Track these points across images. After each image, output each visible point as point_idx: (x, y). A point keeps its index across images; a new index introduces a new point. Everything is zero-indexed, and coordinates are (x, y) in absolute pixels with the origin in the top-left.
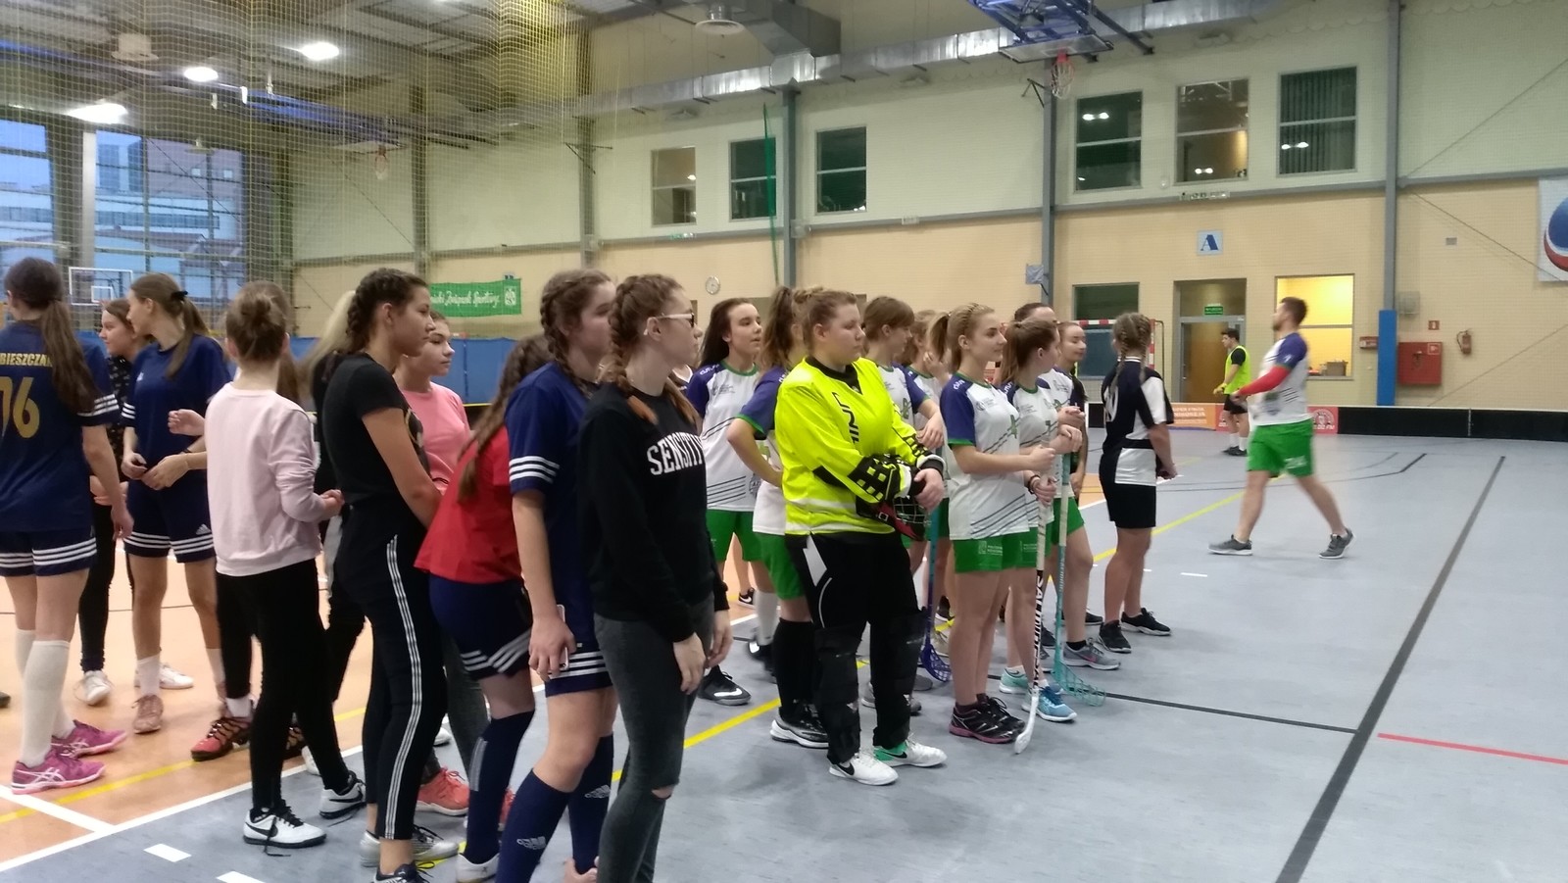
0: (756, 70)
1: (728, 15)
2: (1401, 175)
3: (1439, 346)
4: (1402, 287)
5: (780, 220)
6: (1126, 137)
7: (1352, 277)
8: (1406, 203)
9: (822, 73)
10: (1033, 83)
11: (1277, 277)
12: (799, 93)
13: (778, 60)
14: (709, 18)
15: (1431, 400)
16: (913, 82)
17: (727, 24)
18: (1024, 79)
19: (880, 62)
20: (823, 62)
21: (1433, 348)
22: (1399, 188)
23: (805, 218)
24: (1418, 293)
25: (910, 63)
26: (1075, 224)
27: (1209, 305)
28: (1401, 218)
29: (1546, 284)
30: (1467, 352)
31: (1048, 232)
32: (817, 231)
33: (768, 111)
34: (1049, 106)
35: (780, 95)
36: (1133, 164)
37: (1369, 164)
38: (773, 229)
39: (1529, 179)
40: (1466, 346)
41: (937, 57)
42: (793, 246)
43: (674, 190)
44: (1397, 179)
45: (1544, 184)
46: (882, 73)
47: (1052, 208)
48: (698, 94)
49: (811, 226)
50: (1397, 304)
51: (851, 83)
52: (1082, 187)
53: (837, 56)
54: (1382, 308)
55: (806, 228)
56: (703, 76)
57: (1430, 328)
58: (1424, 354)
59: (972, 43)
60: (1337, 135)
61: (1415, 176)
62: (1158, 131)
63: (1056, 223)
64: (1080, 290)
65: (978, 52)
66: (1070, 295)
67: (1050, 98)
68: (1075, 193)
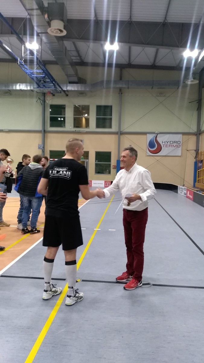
6: (61, 115)
8: (121, 136)
10: (40, 99)
11: (95, 151)
16: (7, 94)
18: (37, 98)
22: (120, 133)
25: (7, 89)
26: (50, 135)
28: (121, 140)
29: (148, 156)
31: (43, 136)
34: (43, 105)
36: (63, 124)
37: (114, 128)
39: (145, 134)
41: (14, 88)
44: (120, 131)
45: (148, 135)
47: (44, 131)
52: (52, 126)
54: (117, 160)
59: (24, 86)
60: (108, 120)
61: (124, 131)
62: (69, 115)
63: (45, 134)
64: (51, 151)
65: (25, 89)
66: (49, 152)
67: (43, 103)
68: (49, 128)
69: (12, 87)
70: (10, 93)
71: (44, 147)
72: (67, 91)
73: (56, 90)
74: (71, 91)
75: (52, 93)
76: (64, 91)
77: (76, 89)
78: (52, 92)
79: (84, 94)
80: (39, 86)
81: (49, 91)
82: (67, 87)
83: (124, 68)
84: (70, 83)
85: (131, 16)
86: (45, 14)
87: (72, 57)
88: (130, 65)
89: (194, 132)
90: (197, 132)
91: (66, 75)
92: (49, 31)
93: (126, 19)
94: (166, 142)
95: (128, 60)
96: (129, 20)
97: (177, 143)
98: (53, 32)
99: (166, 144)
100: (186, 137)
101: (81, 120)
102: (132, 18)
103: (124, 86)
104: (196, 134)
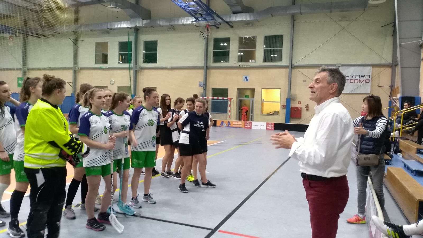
0: (126, 22)
1: (116, 5)
2: (293, 64)
3: (301, 108)
4: (292, 93)
5: (132, 65)
6: (226, 49)
7: (280, 89)
8: (294, 71)
9: (144, 24)
10: (202, 33)
11: (262, 89)
12: (139, 30)
13: (132, 20)
14: (111, 6)
15: (298, 122)
17: (116, 8)
18: (199, 31)
19: (161, 23)
20: (145, 21)
21: (299, 109)
22: (292, 67)
23: (140, 64)
24: (296, 94)
25: (168, 24)
26: (213, 72)
27: (246, 95)
28: (293, 75)
30: (307, 110)
31: (205, 73)
32: (143, 69)
33: (129, 34)
34: (206, 39)
35: (133, 29)
36: (228, 57)
37: (285, 60)
38: (129, 67)
40: (307, 108)
41: (176, 23)
42: (136, 72)
43: (102, 54)
46: (161, 26)
47: (207, 67)
48: (109, 27)
49: (141, 67)
50: (291, 97)
51: (153, 28)
52: (215, 61)
53: (149, 20)
54: (287, 98)
55: (140, 68)
56: (110, 22)
57: (299, 103)
58: (297, 110)
60: (278, 52)
61: (296, 64)
62: (234, 48)
63: (207, 71)
64: (214, 90)
65: (188, 23)
66: (211, 90)
67: (206, 37)
68: (212, 63)
69: (174, 22)
70: (173, 28)
71: (205, 85)
74: (236, 22)
75: (215, 26)
76: (228, 23)
78: (211, 25)
80: (197, 19)
81: (208, 24)
82: (230, 18)
84: (234, 13)
89: (389, 63)
90: (393, 63)
94: (350, 76)
97: (365, 77)
99: (350, 79)
100: (377, 70)
103: (297, 12)
104: (390, 65)
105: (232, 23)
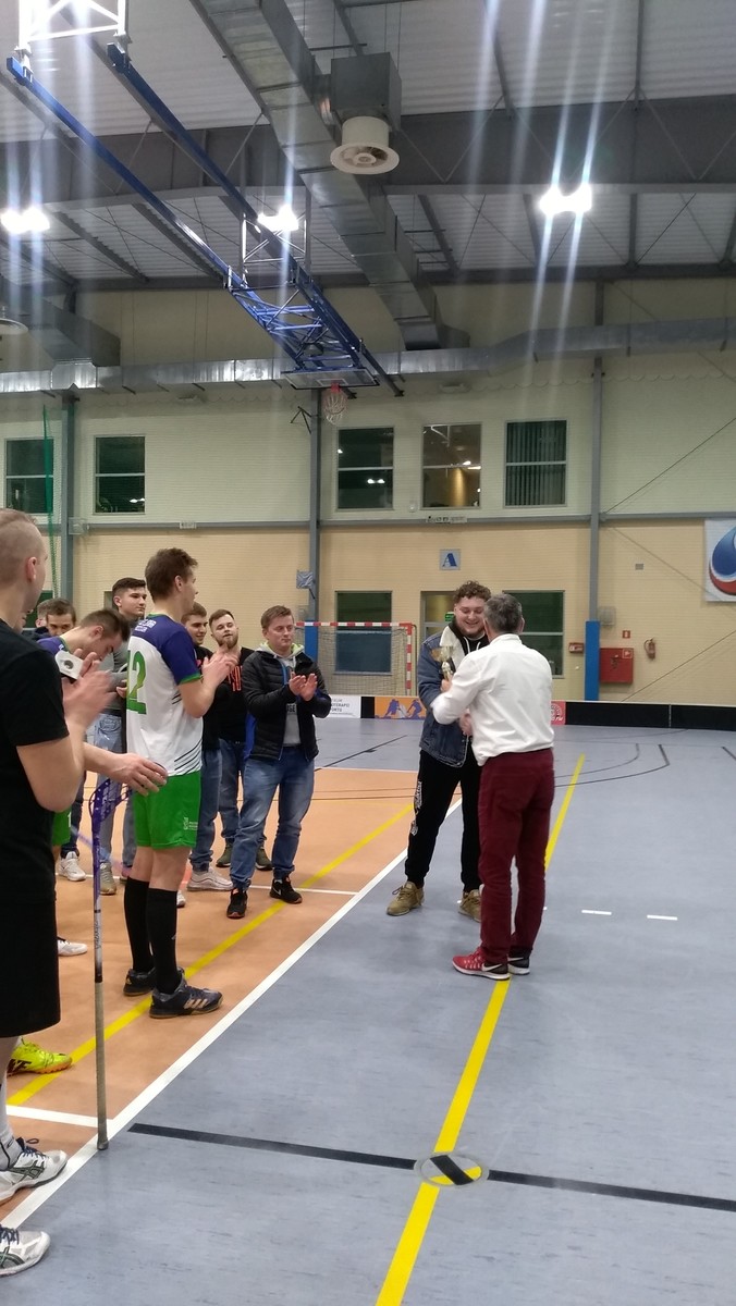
0: (36, 374)
1: (12, 315)
2: (602, 511)
3: (631, 650)
4: (601, 603)
5: (58, 516)
6: (381, 464)
8: (606, 534)
9: (105, 381)
10: (303, 410)
12: (78, 399)
13: (59, 366)
15: (625, 696)
16: (191, 400)
17: (12, 322)
18: (295, 406)
19: (160, 378)
20: (104, 372)
21: (627, 653)
22: (599, 521)
23: (82, 516)
24: (614, 607)
25: (189, 381)
26: (338, 539)
28: (602, 546)
29: (711, 603)
31: (315, 543)
32: (95, 530)
33: (48, 414)
35: (59, 398)
36: (386, 490)
37: (576, 501)
38: (50, 525)
39: (697, 519)
40: (652, 652)
41: (216, 378)
42: (71, 542)
44: (599, 514)
45: (708, 523)
46: (162, 388)
47: (318, 522)
49: (88, 524)
50: (598, 616)
51: (131, 395)
52: (345, 503)
53: (117, 368)
54: (588, 620)
55: (84, 526)
57: (624, 637)
58: (620, 658)
59: (248, 370)
60: (551, 475)
61: (611, 513)
62: (407, 463)
63: (321, 535)
64: (341, 596)
65: (254, 378)
66: (333, 599)
67: (316, 425)
68: (337, 511)
69: (210, 375)
70: (202, 396)
71: (316, 582)
72: (400, 376)
73: (360, 376)
74: (415, 376)
75: (345, 389)
76: (390, 378)
77: (433, 369)
78: (347, 384)
79: (462, 385)
80: (301, 366)
81: (335, 382)
82: (400, 364)
83: (611, 280)
84: (412, 347)
85: (638, 83)
86: (323, 99)
87: (418, 255)
88: (633, 269)
91: (395, 319)
92: (335, 157)
93: (623, 94)
95: (624, 251)
96: (632, 97)
98: (349, 161)
101: (450, 483)
102: (643, 87)
103: (613, 346)
105: (404, 381)
